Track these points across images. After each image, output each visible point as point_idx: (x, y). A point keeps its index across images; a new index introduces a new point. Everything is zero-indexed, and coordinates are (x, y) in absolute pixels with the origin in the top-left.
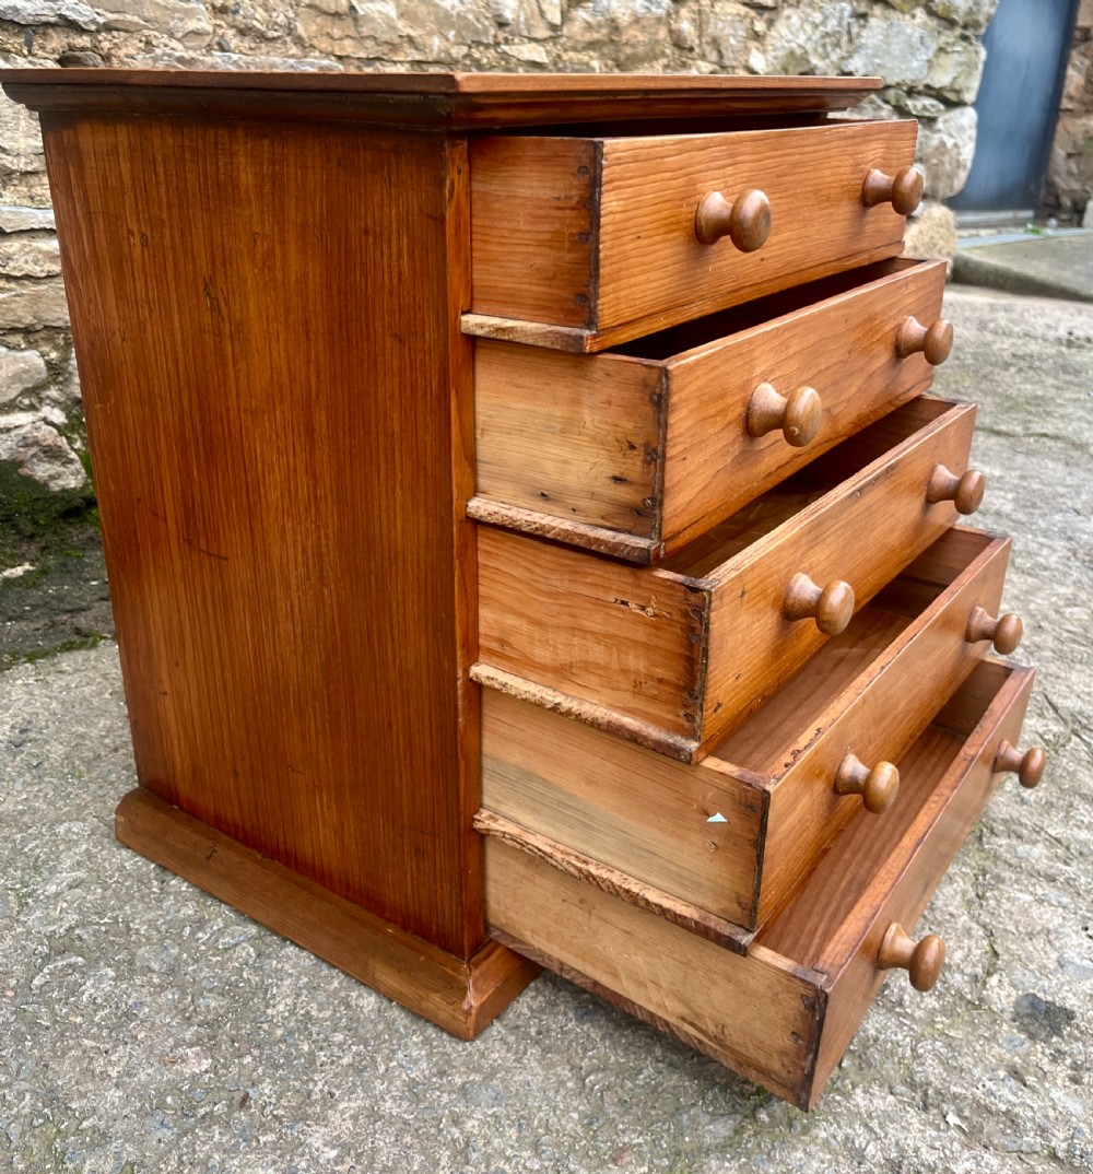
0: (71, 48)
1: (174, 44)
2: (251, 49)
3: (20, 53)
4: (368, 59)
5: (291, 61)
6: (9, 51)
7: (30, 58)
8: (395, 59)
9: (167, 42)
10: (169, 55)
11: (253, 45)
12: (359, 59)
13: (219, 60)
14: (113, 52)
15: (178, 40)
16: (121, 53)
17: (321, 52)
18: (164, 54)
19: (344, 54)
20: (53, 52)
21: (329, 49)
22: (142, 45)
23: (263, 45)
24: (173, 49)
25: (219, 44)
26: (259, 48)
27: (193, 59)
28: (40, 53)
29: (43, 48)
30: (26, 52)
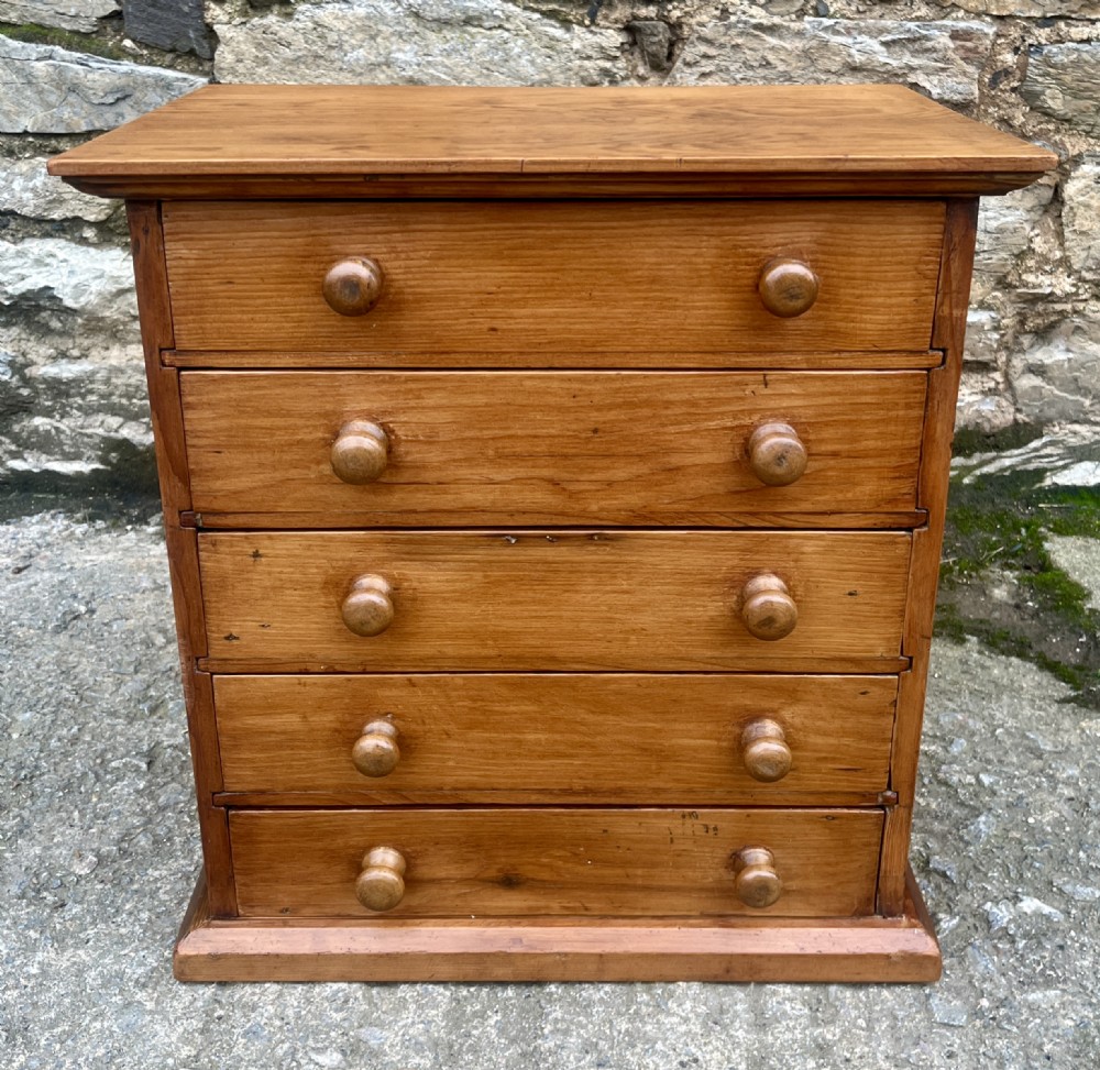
0: (635, 18)
1: (755, 10)
2: (859, 12)
3: (581, 24)
4: (1044, 18)
5: (912, 25)
6: (571, 22)
7: (593, 28)
8: (1093, 17)
9: (747, 9)
10: (745, 23)
11: (861, 9)
12: (1029, 18)
13: (808, 26)
14: (683, 20)
15: (762, 6)
16: (693, 21)
17: (967, 11)
18: (738, 22)
19: (1005, 13)
20: (616, 21)
21: (981, 9)
22: (718, 13)
23: (877, 8)
24: (751, 16)
25: (815, 8)
26: (870, 11)
27: (774, 25)
28: (602, 23)
29: (606, 17)
30: (587, 22)
